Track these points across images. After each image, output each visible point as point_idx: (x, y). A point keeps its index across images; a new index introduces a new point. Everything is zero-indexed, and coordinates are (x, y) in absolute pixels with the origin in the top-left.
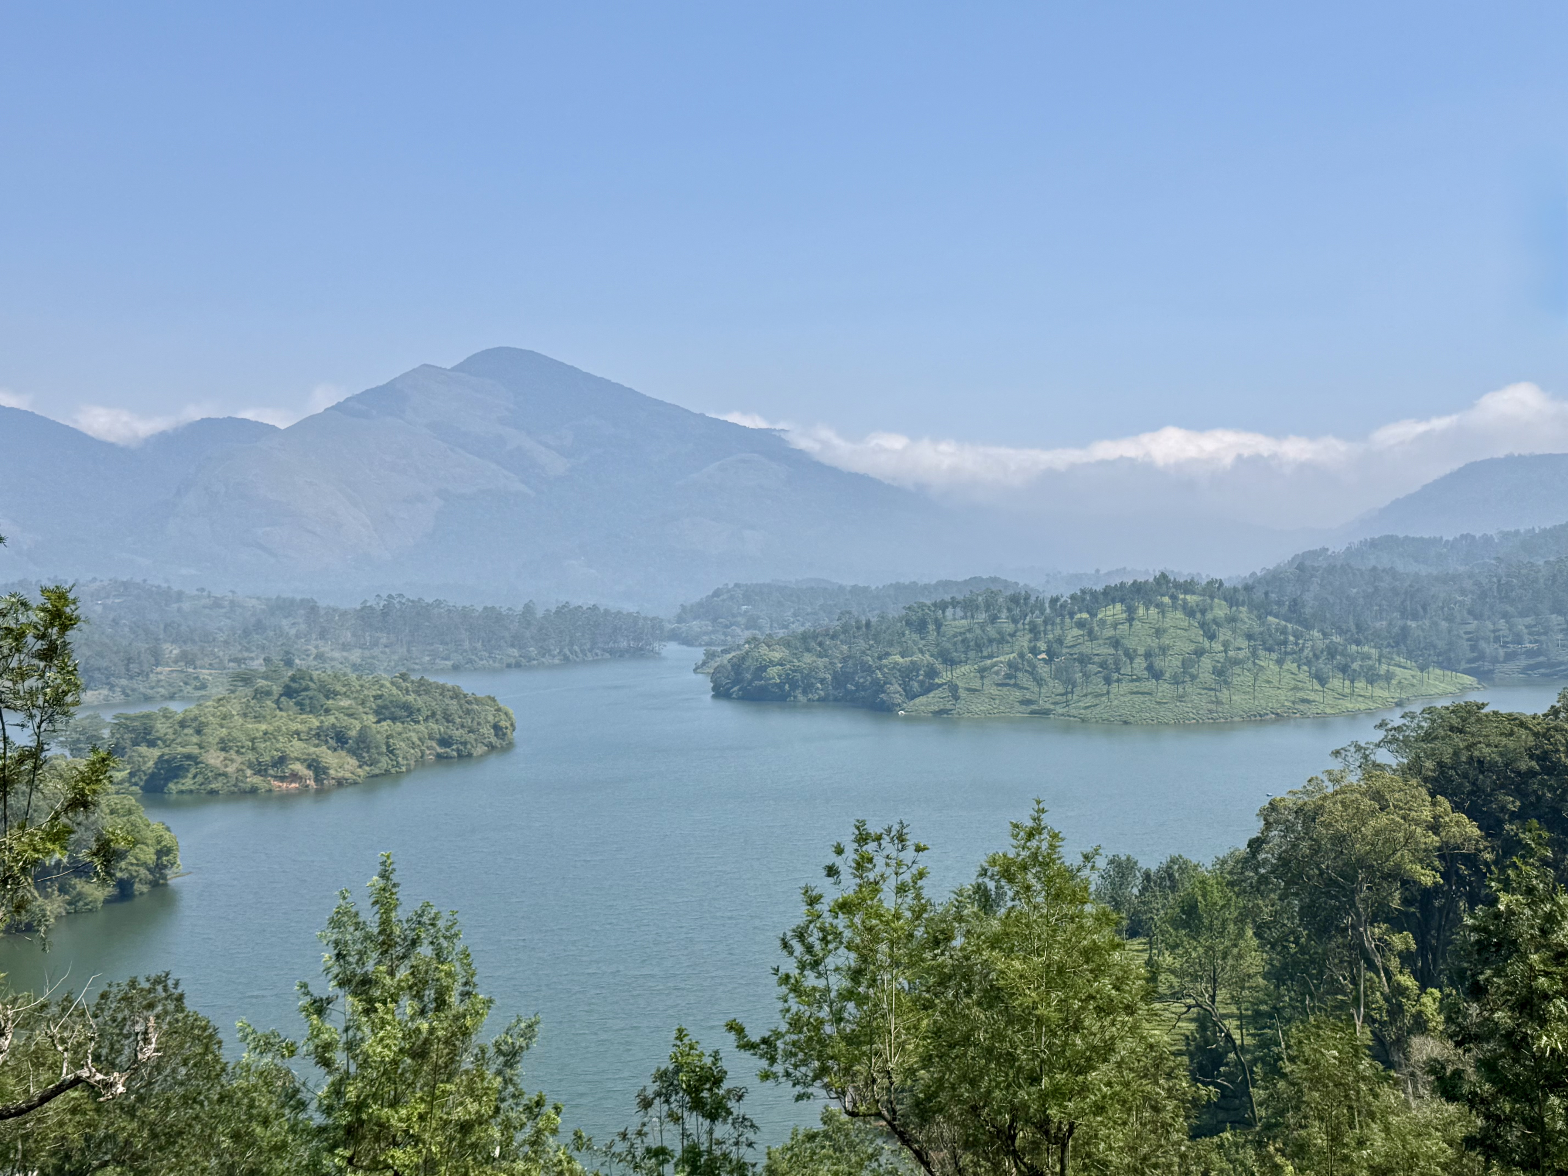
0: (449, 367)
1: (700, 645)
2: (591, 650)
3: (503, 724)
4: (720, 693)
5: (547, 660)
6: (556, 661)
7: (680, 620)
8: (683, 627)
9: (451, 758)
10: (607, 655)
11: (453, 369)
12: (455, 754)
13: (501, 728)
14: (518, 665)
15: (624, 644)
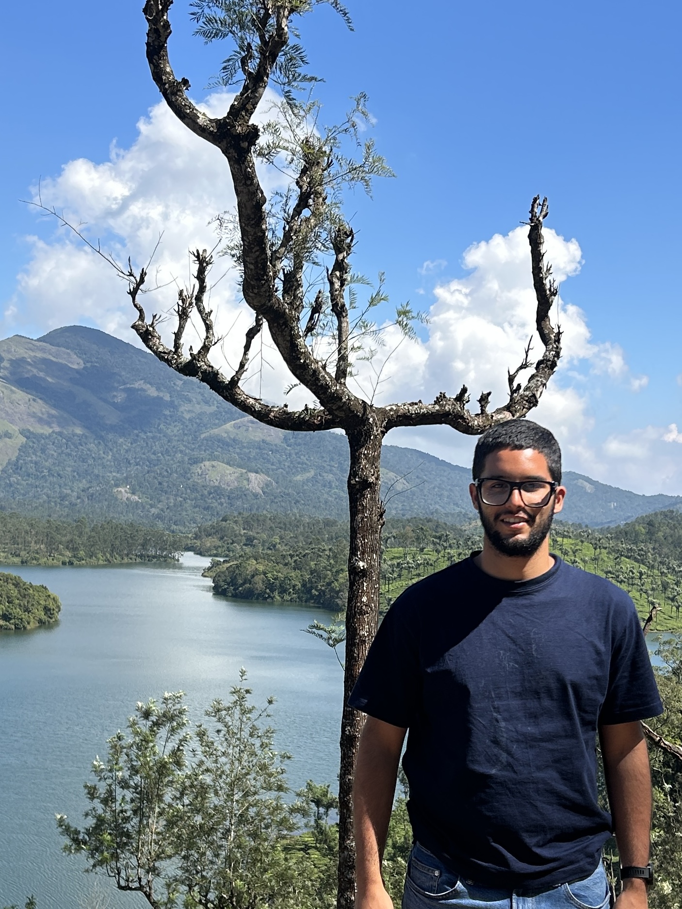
0: (35, 338)
1: (210, 556)
2: (127, 555)
3: (51, 606)
4: (219, 591)
5: (94, 560)
6: (101, 562)
7: (197, 537)
8: (198, 543)
9: (10, 629)
10: (138, 560)
11: (39, 340)
12: (13, 627)
13: (50, 610)
14: (71, 563)
15: (152, 552)
